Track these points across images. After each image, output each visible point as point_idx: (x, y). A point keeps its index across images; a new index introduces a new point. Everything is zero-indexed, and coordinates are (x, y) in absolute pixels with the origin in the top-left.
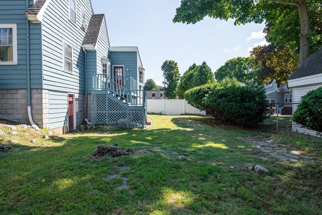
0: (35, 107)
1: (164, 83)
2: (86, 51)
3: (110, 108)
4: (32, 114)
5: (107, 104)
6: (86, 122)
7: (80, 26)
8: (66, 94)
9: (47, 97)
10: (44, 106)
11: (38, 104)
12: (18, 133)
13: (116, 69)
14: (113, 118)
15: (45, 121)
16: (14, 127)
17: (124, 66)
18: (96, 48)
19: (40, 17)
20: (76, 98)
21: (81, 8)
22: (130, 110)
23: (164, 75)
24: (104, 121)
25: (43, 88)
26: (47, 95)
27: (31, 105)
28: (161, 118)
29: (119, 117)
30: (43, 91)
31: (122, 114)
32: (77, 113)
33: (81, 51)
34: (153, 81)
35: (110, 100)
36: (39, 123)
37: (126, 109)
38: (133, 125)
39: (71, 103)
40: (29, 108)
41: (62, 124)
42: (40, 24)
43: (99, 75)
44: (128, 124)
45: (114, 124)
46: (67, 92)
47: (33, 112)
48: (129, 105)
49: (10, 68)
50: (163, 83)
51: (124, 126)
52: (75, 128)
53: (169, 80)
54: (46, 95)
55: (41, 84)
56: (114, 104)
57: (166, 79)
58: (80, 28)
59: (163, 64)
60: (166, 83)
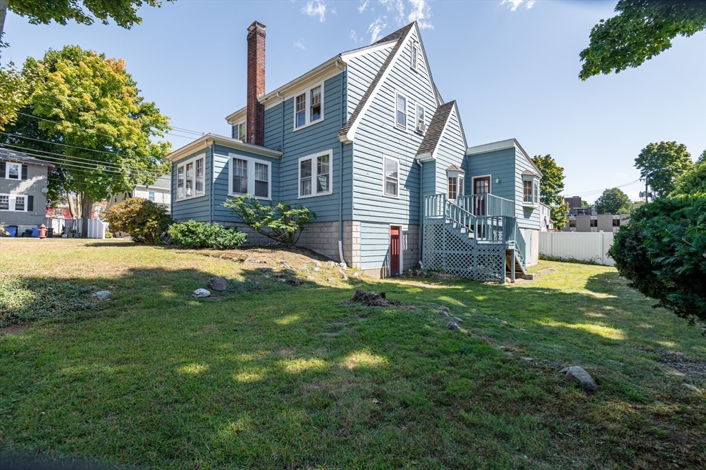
0: (346, 242)
1: (645, 194)
2: (423, 163)
3: (448, 245)
4: (343, 250)
5: (444, 239)
6: (420, 265)
7: (414, 129)
8: (387, 226)
9: (359, 230)
10: (354, 241)
11: (348, 238)
12: (321, 270)
13: (478, 183)
14: (452, 262)
15: (355, 259)
16: (319, 263)
17: (490, 175)
18: (435, 156)
19: (351, 135)
20: (404, 232)
21: (416, 103)
22: (479, 250)
23: (645, 178)
24: (440, 265)
25: (353, 219)
26: (359, 227)
27: (342, 239)
28: (572, 270)
29: (468, 263)
30: (354, 223)
31: (466, 257)
32: (404, 251)
33: (415, 165)
34: (622, 193)
35: (448, 233)
36: (349, 261)
37: (473, 248)
38: (485, 277)
39: (395, 238)
40: (340, 242)
41: (380, 265)
42: (351, 144)
43: (437, 195)
44: (476, 273)
45: (455, 272)
46: (388, 223)
47: (344, 248)
48: (478, 242)
49: (327, 198)
50: (641, 195)
51: (470, 275)
52: (401, 273)
53: (658, 188)
54: (356, 227)
55: (351, 215)
56: (454, 239)
57: (649, 186)
58: (413, 133)
59: (641, 152)
60: (650, 195)
